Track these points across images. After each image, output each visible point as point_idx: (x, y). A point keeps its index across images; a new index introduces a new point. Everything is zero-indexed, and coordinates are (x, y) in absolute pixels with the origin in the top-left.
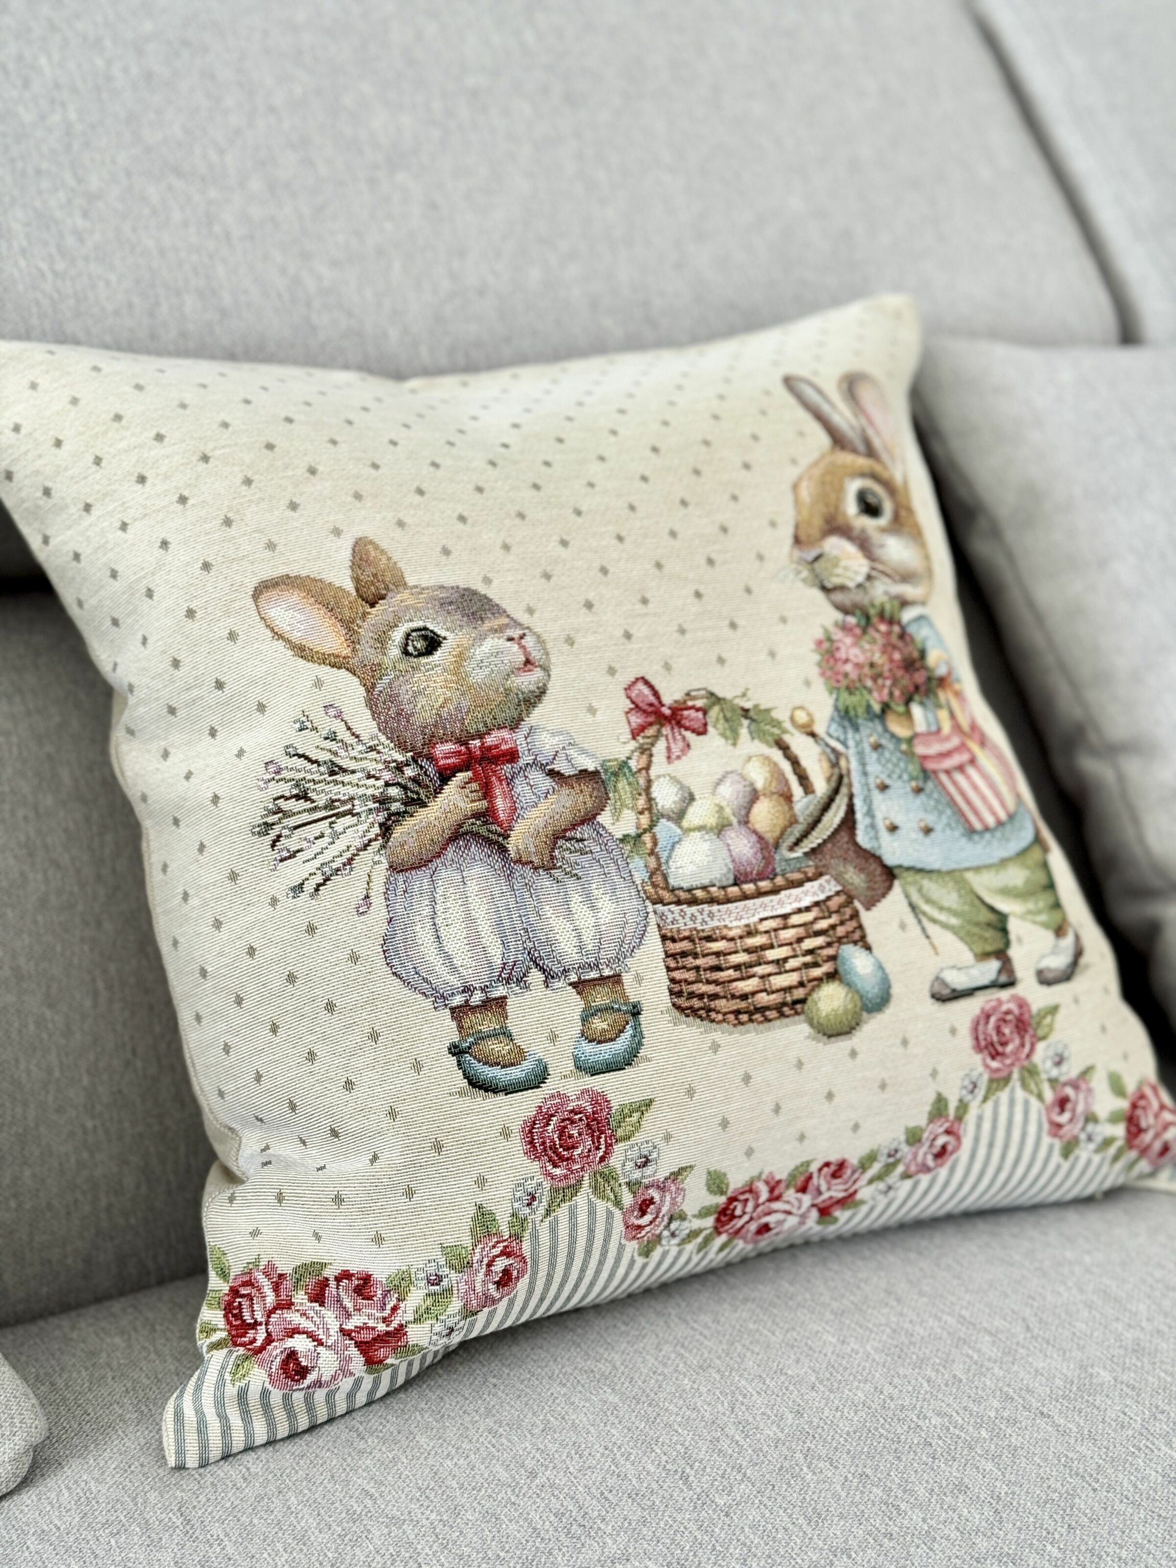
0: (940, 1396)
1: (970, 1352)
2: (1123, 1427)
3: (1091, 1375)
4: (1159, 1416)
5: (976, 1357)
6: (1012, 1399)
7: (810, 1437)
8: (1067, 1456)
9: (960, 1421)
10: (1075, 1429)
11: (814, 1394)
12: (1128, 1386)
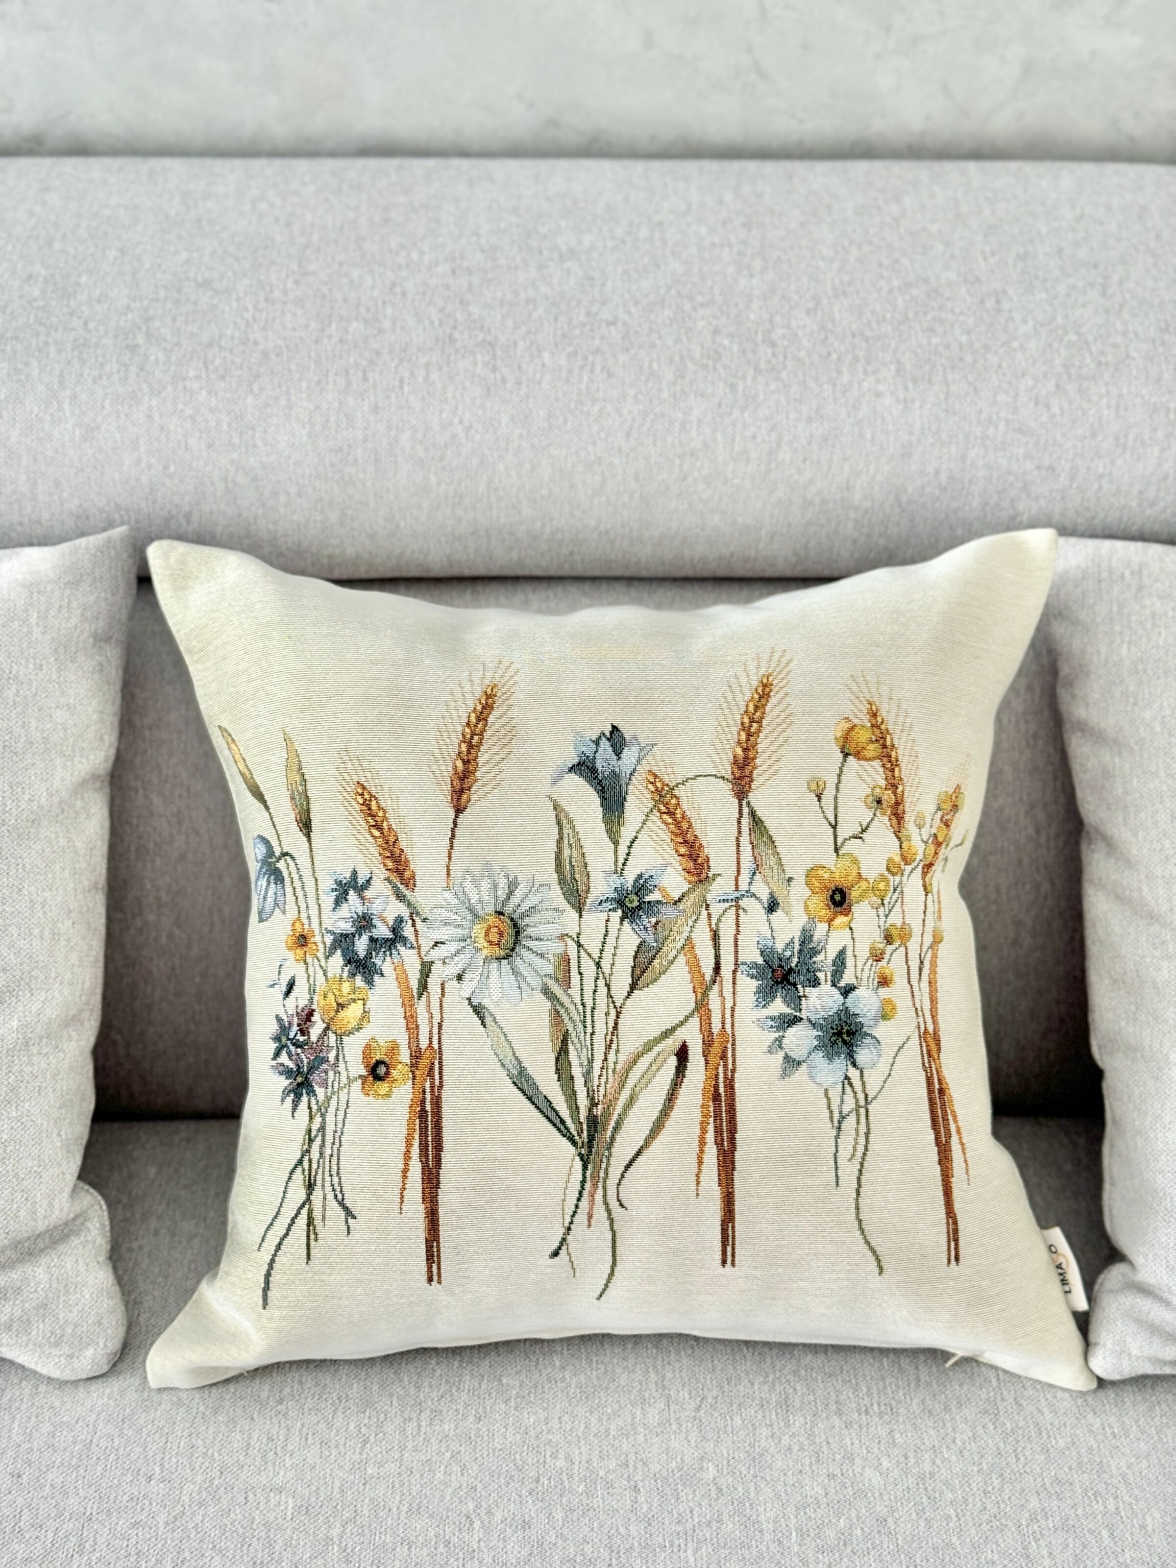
0: (583, 1442)
1: (638, 1413)
2: (680, 1521)
3: (701, 1468)
4: (714, 1525)
5: (637, 1420)
6: (628, 1466)
7: (468, 1443)
8: (617, 1530)
9: (575, 1471)
10: (645, 1510)
11: (503, 1406)
12: (718, 1488)
